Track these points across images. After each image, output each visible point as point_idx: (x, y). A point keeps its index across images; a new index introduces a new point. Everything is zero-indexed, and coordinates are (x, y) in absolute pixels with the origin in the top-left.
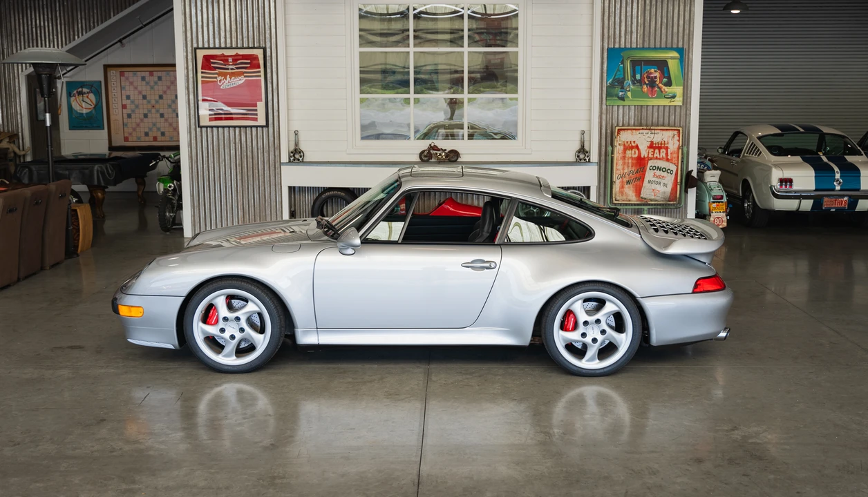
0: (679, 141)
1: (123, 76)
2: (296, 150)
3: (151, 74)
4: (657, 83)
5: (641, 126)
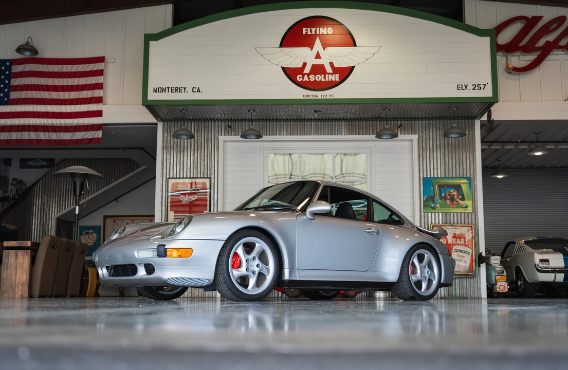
0: (472, 233)
1: (115, 222)
3: (133, 221)
4: (456, 198)
5: (447, 224)
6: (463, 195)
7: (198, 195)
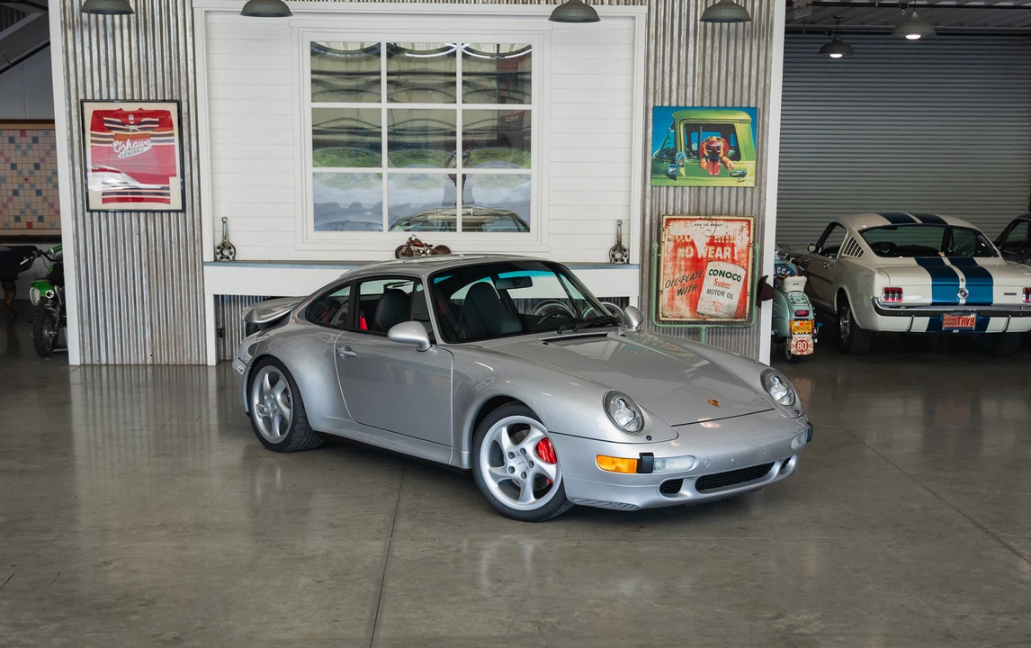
0: (749, 235)
2: (223, 245)
3: (23, 133)
4: (721, 155)
5: (698, 214)
6: (737, 148)
7: (152, 141)
